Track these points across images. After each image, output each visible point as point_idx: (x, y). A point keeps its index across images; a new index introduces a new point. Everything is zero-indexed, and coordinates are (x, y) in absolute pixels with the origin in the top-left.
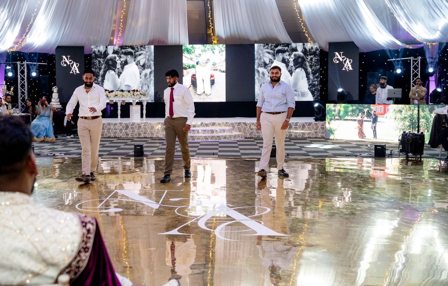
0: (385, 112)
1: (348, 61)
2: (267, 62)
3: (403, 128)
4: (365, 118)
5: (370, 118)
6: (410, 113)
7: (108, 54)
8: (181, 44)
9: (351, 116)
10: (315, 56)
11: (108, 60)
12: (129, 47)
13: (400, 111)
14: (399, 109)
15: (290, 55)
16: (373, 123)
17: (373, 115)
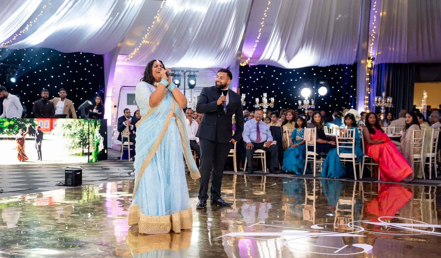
0: (52, 128)
3: (73, 145)
4: (28, 136)
5: (33, 136)
6: (80, 129)
9: (8, 133)
13: (70, 126)
14: (68, 124)
16: (38, 141)
17: (37, 132)
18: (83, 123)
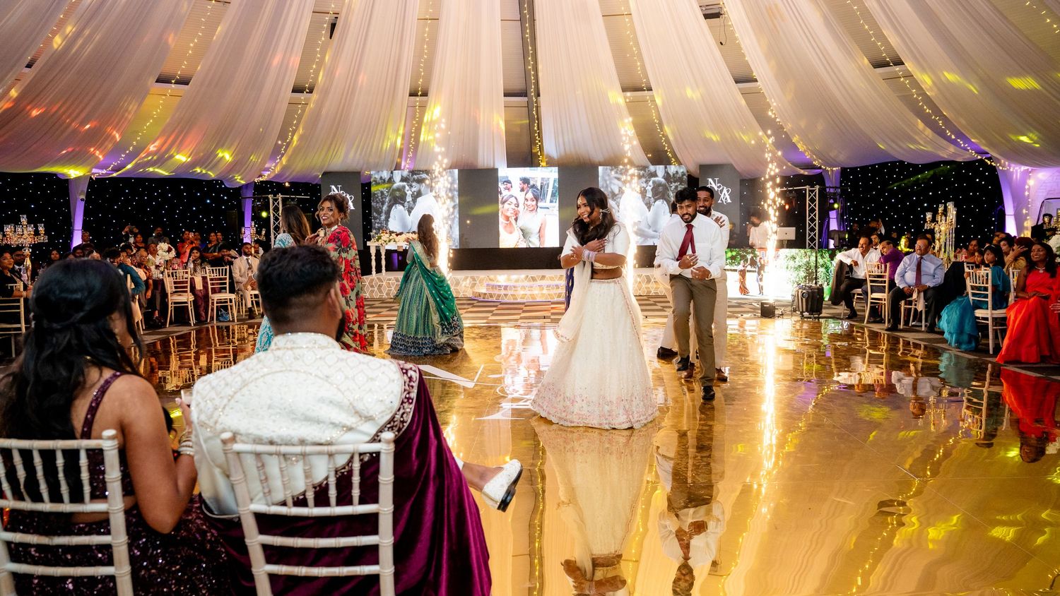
1: (725, 191)
2: (616, 192)
4: (749, 268)
7: (394, 182)
8: (496, 167)
9: (731, 265)
10: (680, 184)
11: (394, 190)
12: (423, 171)
15: (647, 182)
16: (759, 274)
17: (759, 264)
18: (809, 253)
